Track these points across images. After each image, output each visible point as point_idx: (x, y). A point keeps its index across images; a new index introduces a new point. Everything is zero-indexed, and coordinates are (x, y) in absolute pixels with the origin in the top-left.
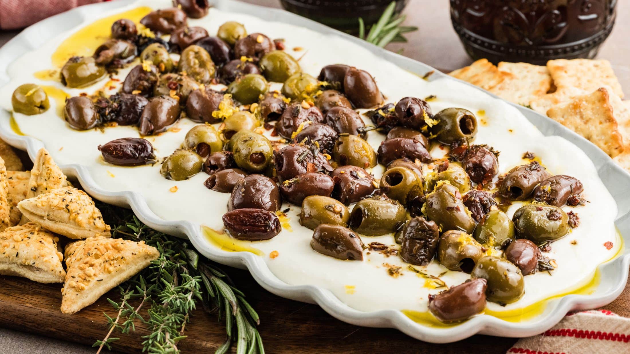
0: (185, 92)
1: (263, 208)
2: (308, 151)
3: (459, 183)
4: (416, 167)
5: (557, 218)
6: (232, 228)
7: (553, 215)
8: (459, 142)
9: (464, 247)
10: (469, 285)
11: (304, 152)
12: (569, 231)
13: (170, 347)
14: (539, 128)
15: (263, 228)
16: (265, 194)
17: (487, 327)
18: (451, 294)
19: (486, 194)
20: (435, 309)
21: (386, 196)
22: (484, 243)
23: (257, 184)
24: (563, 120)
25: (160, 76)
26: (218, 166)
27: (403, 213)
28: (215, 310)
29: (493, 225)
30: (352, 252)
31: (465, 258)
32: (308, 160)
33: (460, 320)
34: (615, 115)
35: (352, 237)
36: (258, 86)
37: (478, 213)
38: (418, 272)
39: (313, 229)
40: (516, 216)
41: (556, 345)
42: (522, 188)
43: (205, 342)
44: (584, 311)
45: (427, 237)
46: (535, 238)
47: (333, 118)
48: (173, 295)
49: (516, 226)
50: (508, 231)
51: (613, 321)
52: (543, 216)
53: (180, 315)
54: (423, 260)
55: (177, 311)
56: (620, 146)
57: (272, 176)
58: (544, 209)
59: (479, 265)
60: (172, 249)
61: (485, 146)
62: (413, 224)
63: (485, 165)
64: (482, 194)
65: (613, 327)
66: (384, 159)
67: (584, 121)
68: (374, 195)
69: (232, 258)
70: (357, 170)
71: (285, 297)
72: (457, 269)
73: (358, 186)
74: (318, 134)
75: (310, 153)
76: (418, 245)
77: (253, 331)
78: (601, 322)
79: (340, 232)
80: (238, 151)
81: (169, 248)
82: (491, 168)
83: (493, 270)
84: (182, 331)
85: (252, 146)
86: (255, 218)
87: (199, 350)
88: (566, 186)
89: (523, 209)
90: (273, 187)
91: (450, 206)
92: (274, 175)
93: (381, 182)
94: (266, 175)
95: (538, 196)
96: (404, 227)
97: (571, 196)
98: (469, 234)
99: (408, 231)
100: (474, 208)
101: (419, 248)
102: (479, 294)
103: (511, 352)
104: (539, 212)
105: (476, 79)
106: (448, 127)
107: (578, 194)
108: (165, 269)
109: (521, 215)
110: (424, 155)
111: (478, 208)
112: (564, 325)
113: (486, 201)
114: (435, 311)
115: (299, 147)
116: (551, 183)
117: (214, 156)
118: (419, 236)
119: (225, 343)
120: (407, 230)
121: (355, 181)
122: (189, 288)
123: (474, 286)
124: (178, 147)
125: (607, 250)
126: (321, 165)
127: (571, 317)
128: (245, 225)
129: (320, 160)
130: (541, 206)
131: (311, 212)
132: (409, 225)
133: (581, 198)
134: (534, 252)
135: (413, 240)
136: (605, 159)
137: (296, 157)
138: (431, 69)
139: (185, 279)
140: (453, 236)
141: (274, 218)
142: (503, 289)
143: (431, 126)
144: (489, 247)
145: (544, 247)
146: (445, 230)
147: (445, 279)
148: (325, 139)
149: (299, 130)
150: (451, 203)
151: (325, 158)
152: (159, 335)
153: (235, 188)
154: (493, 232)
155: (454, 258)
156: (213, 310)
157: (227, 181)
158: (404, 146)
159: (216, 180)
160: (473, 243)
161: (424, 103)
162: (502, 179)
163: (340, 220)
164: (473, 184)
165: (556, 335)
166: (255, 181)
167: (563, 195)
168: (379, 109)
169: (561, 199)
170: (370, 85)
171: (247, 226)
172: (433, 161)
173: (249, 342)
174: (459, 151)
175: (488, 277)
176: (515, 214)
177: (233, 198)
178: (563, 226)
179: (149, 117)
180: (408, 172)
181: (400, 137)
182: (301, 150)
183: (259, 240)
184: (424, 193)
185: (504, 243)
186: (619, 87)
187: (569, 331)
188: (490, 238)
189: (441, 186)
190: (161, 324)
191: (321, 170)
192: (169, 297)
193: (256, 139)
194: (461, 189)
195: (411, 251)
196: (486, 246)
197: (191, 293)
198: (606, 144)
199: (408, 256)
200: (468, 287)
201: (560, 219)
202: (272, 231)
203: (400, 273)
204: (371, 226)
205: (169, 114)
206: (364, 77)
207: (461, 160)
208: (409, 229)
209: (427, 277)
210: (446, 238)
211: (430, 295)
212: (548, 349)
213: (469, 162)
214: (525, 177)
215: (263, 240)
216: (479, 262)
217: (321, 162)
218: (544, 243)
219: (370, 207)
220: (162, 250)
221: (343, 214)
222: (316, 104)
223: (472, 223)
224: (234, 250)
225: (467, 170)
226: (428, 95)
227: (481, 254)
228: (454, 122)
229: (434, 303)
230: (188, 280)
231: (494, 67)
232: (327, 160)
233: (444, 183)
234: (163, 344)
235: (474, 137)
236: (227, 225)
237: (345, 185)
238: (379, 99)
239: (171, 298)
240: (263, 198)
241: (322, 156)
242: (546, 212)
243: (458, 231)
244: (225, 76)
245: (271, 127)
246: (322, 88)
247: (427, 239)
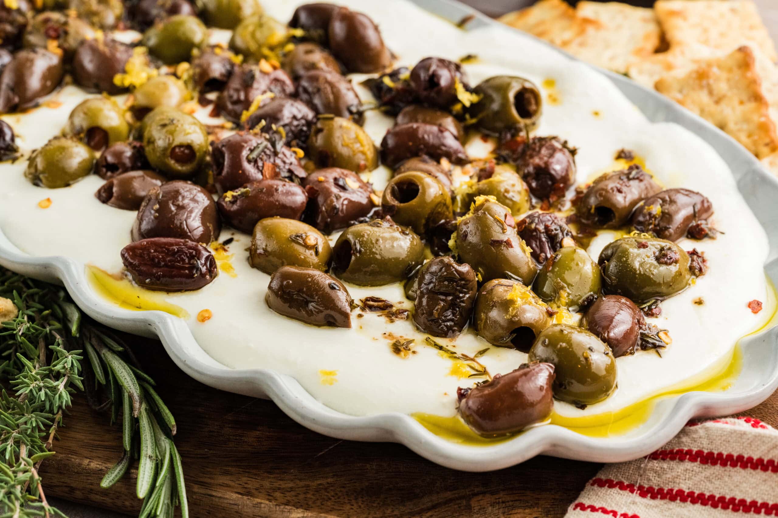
0: (72, 42)
1: (189, 237)
2: (265, 143)
3: (511, 200)
4: (442, 171)
5: (671, 260)
6: (137, 271)
7: (665, 255)
8: (513, 131)
9: (517, 308)
10: (525, 374)
11: (258, 144)
12: (690, 282)
13: (25, 471)
14: (643, 109)
15: (187, 271)
16: (193, 215)
17: (554, 445)
18: (496, 388)
19: (556, 218)
20: (468, 413)
21: (391, 220)
22: (551, 301)
23: (180, 198)
24: (679, 96)
25: (34, 17)
26: (119, 166)
27: (418, 249)
28: (105, 406)
29: (566, 272)
30: (332, 313)
31: (519, 326)
32: (265, 158)
33: (510, 433)
34: (765, 90)
35: (333, 288)
36: (190, 35)
37: (542, 250)
38: (441, 348)
39: (269, 274)
40: (603, 256)
41: (668, 476)
42: (613, 209)
43: (88, 460)
44: (714, 418)
45: (456, 290)
46: (635, 293)
47: (310, 89)
48: (35, 381)
49: (604, 272)
50: (590, 280)
51: (764, 439)
52: (648, 257)
53: (47, 415)
54: (450, 328)
55: (42, 409)
56: (772, 141)
57: (207, 183)
58: (650, 246)
59: (542, 339)
60: (39, 303)
61: (554, 138)
62: (434, 268)
63: (555, 170)
64: (549, 218)
65: (764, 448)
66: (391, 158)
67: (715, 98)
68: (372, 217)
69: (134, 321)
70: (346, 176)
71: (220, 389)
72: (507, 345)
73: (346, 202)
74: (283, 116)
75: (269, 146)
76: (442, 304)
77: (166, 444)
78: (744, 440)
79: (313, 281)
80: (151, 142)
81: (34, 301)
82: (563, 174)
83: (565, 348)
84: (50, 441)
85: (175, 134)
86: (174, 253)
87: (77, 473)
88: (685, 206)
89: (615, 244)
90: (207, 202)
91: (496, 238)
92: (211, 181)
93: (384, 197)
94: (195, 183)
95: (640, 223)
96: (420, 272)
97: (694, 223)
98: (527, 285)
99: (426, 281)
100: (536, 242)
101: (444, 309)
102: (541, 388)
103: (592, 485)
104: (642, 250)
105: (541, 29)
106: (495, 106)
107: (706, 220)
108: (25, 337)
109: (612, 254)
110: (456, 152)
111: (542, 241)
112: (683, 442)
113: (556, 230)
114: (467, 416)
115: (250, 137)
116: (661, 202)
117: (112, 149)
118: (444, 289)
119: (119, 463)
120: (424, 278)
121: (342, 194)
122: (62, 371)
123: (533, 375)
124: (57, 132)
125: (753, 314)
126: (287, 167)
127: (693, 428)
128: (158, 265)
129: (285, 159)
130: (645, 241)
131: (266, 246)
132: (428, 269)
133: (709, 226)
134: (633, 318)
135: (433, 294)
136: (749, 163)
137: (245, 153)
138: (468, 11)
139: (57, 353)
140: (501, 289)
141: (206, 254)
142: (582, 381)
143: (468, 104)
144: (559, 307)
145: (650, 308)
146: (488, 278)
147: (485, 361)
148: (295, 123)
149: (253, 108)
150: (497, 234)
151: (294, 155)
152: (9, 448)
153: (144, 204)
154: (566, 283)
155: (500, 325)
156: (102, 406)
157: (133, 190)
158: (423, 137)
159: (115, 189)
160: (533, 301)
161: (458, 67)
162: (581, 192)
163: (315, 260)
164: (534, 201)
165: (668, 459)
166: (177, 193)
167: (682, 221)
168: (384, 75)
169: (678, 228)
170: (371, 35)
171: (160, 267)
172: (470, 162)
173: (159, 461)
174: (512, 145)
175: (556, 360)
176: (602, 253)
177: (140, 220)
178: (681, 274)
179: (11, 84)
180: (428, 180)
181: (416, 121)
182: (254, 141)
183: (179, 290)
184: (455, 214)
185: (584, 301)
186: (769, 44)
187: (689, 452)
188: (562, 292)
189: (482, 205)
190: (14, 430)
191: (287, 174)
192: (28, 386)
193: (182, 122)
194: (515, 208)
195: (431, 314)
196: (555, 306)
197: (66, 379)
198: (750, 136)
199: (426, 321)
200: (524, 377)
201: (676, 262)
202: (203, 275)
203: (412, 350)
204: (367, 269)
205: (45, 77)
206: (362, 24)
207: (515, 160)
208: (427, 277)
209: (455, 357)
210: (488, 293)
211: (460, 389)
212: (655, 482)
213: (527, 165)
214: (620, 191)
215: (186, 290)
216: (543, 334)
217: (288, 161)
218: (649, 302)
219: (365, 239)
220: (21, 304)
221: (320, 249)
222: (283, 66)
223: (532, 266)
224: (139, 308)
225: (525, 178)
226: (464, 53)
227: (546, 320)
228: (505, 98)
229: (467, 403)
230: (61, 357)
231: (570, 11)
232: (295, 158)
233: (487, 201)
234: (15, 465)
235: (537, 122)
236: (128, 265)
237: (325, 201)
238: (386, 59)
239: (31, 387)
240: (189, 221)
241: (288, 152)
242: (654, 249)
243: (509, 281)
244: (139, 18)
245: (209, 102)
246: (293, 39)
247: (458, 293)
